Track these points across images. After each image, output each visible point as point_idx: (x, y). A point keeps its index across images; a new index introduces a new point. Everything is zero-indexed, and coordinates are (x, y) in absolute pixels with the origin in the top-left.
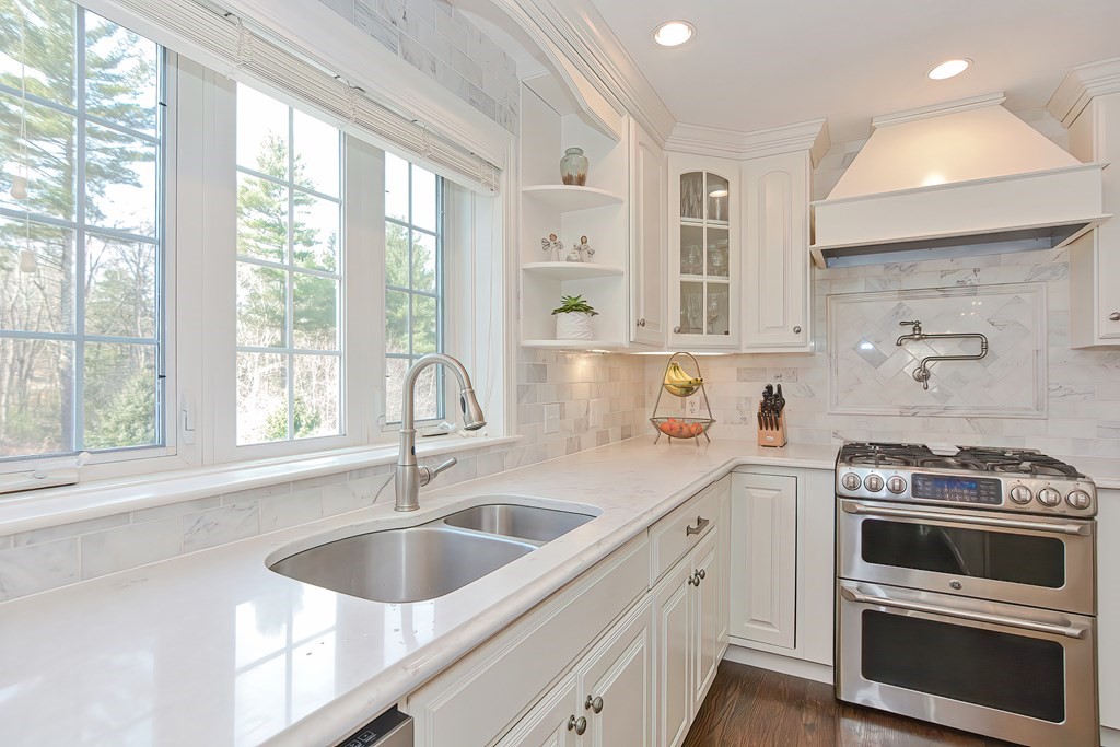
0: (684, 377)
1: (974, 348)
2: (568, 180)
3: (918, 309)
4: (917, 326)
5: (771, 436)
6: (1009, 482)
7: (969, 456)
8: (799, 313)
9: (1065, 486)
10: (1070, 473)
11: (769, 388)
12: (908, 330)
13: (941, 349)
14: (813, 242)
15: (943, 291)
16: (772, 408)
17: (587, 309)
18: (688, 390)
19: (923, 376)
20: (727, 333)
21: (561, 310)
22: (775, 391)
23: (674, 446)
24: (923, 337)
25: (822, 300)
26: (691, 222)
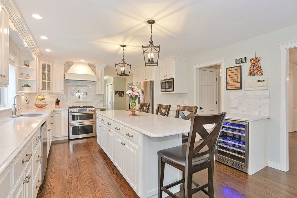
0: (41, 97)
1: (85, 94)
2: (26, 65)
3: (78, 88)
4: (78, 90)
5: (57, 106)
6: (88, 109)
7: (84, 107)
8: (62, 87)
9: (93, 109)
10: (94, 107)
11: (57, 99)
12: (77, 91)
13: (82, 93)
14: (65, 78)
15: (82, 86)
16: (58, 102)
17: (30, 86)
18: (42, 100)
19: (79, 97)
20: (50, 90)
21: (23, 86)
22: (58, 99)
23: (38, 109)
24: (79, 92)
25: (66, 86)
26: (44, 72)
